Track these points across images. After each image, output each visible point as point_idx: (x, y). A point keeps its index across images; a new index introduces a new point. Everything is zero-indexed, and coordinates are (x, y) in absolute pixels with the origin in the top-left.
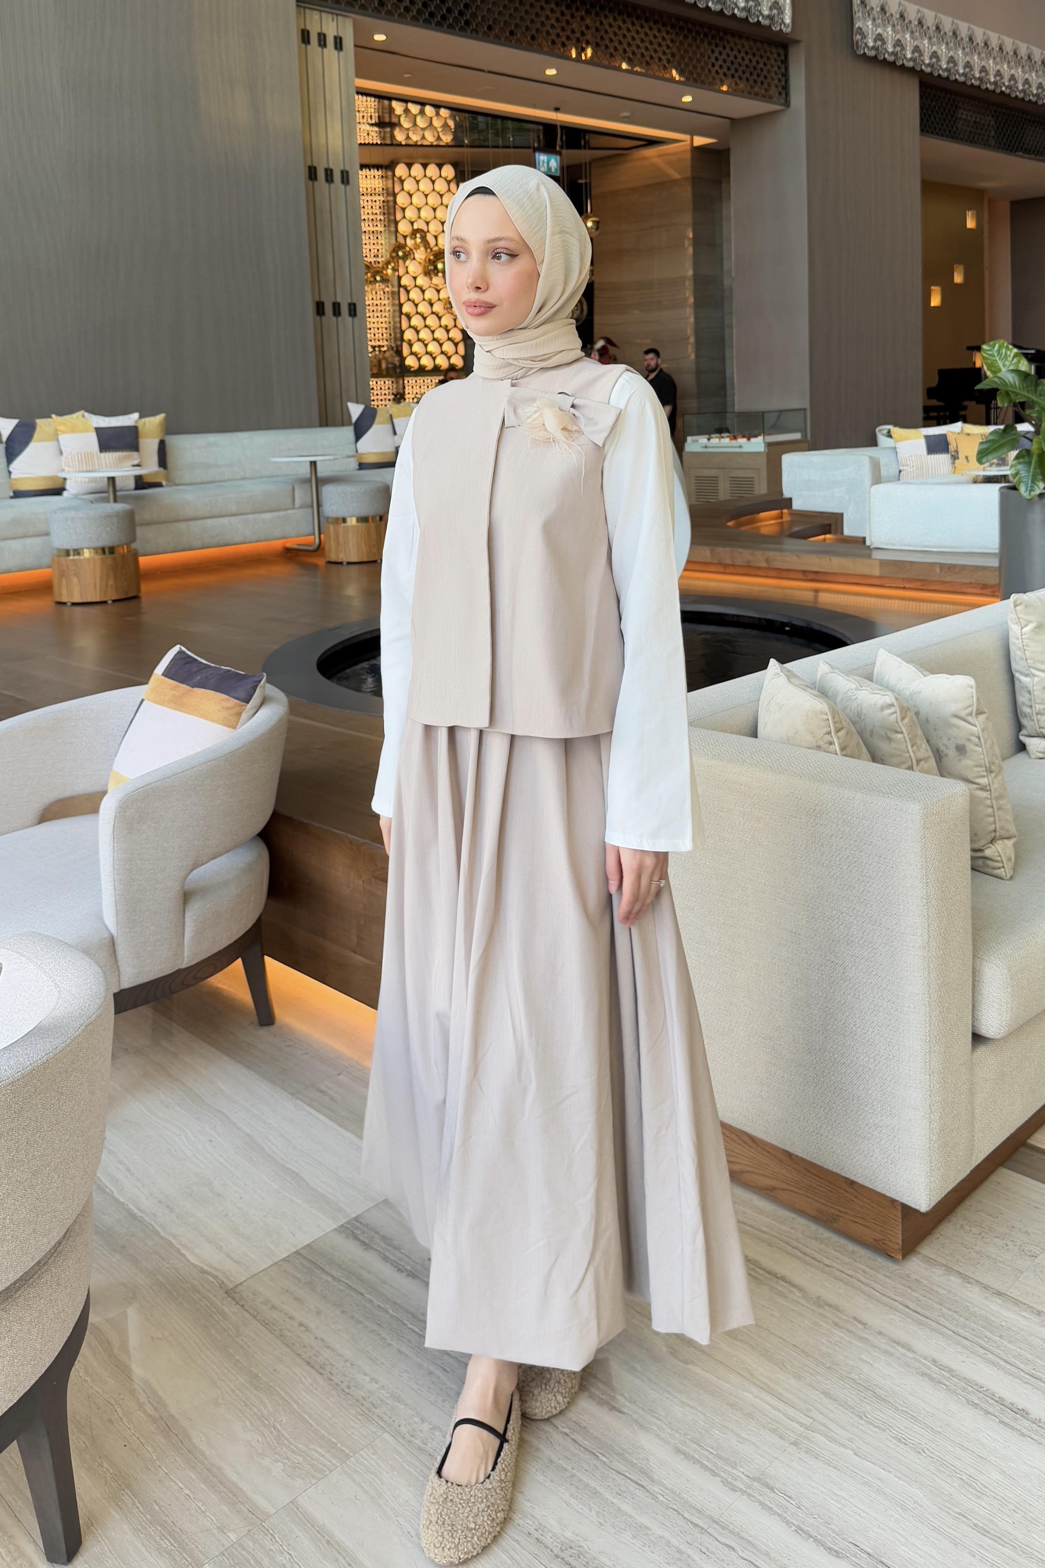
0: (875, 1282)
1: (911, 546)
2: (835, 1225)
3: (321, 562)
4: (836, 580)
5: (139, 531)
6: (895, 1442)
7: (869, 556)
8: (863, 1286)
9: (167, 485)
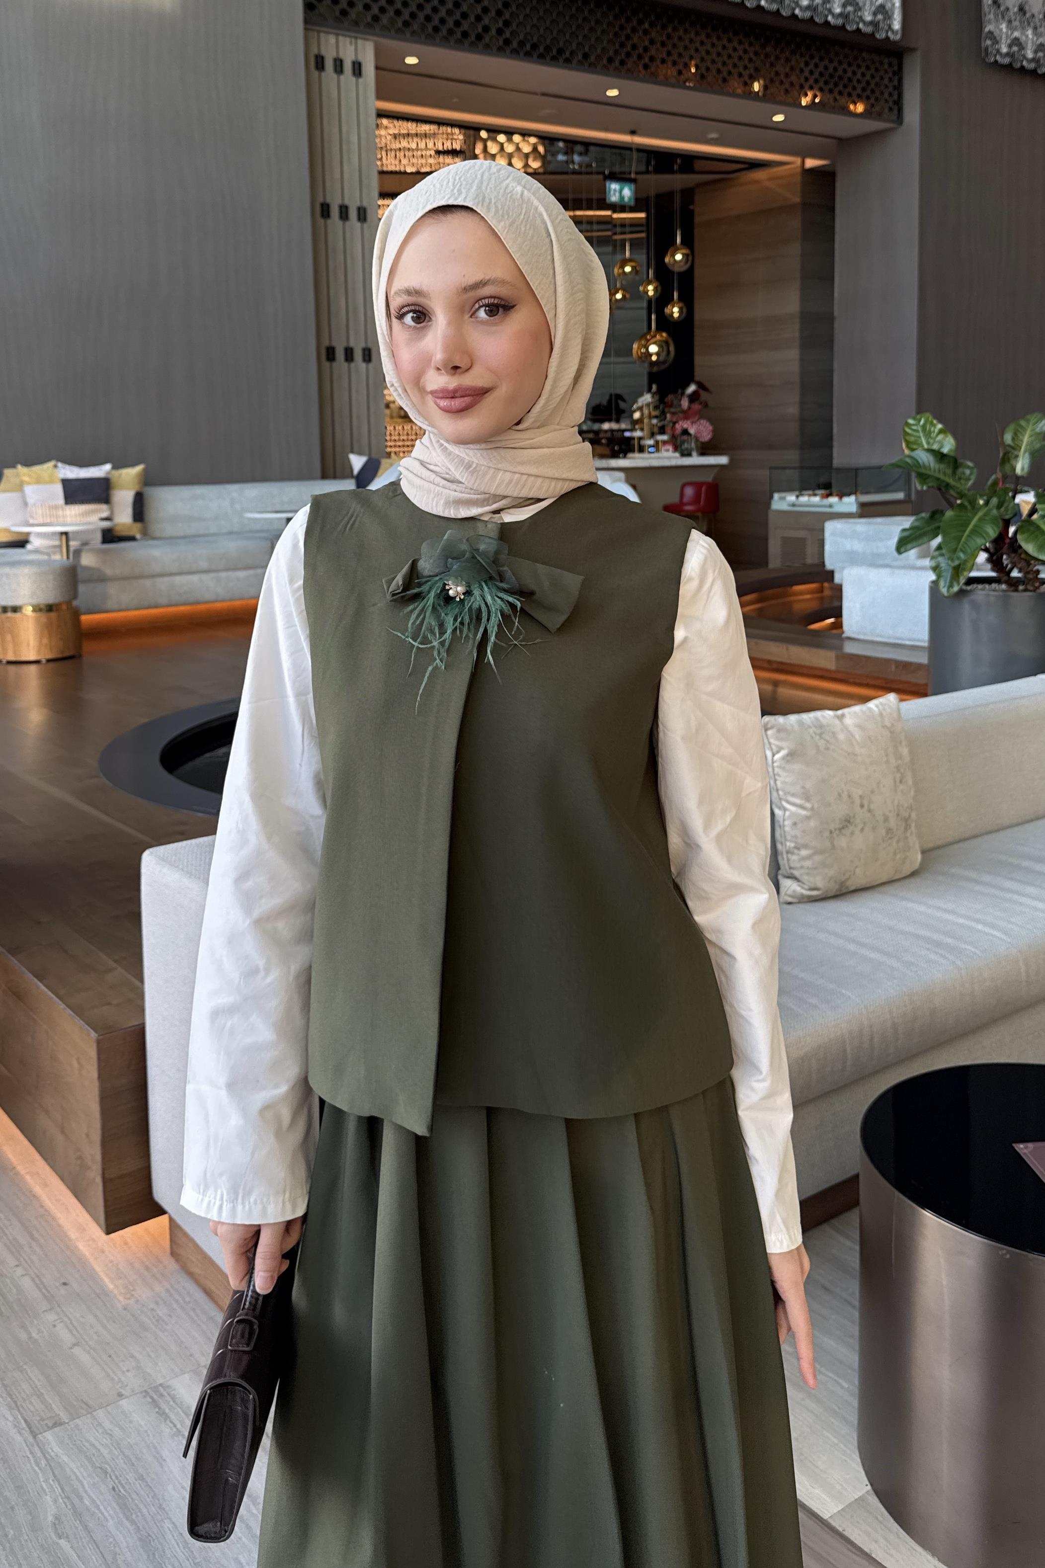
5: (82, 588)
9: (141, 539)
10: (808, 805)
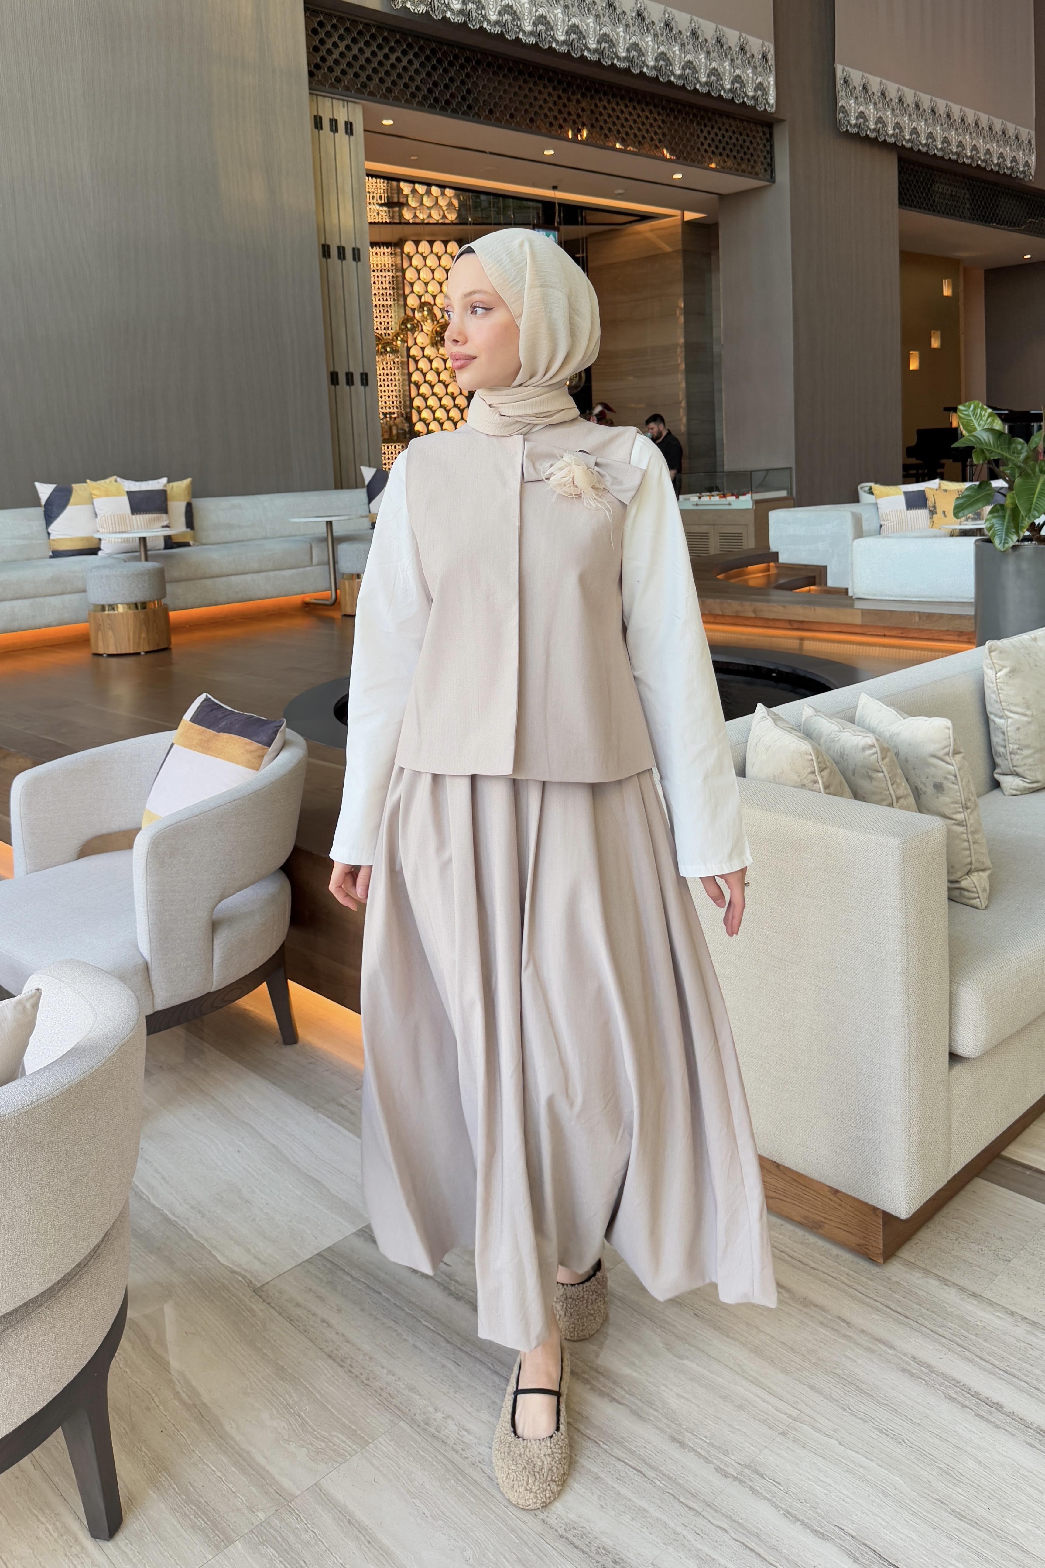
0: (859, 1284)
1: (892, 596)
2: (820, 1231)
3: (337, 615)
4: (821, 629)
5: (169, 587)
6: (877, 1432)
7: (852, 606)
8: (847, 1288)
9: (194, 545)
10: (1029, 713)
